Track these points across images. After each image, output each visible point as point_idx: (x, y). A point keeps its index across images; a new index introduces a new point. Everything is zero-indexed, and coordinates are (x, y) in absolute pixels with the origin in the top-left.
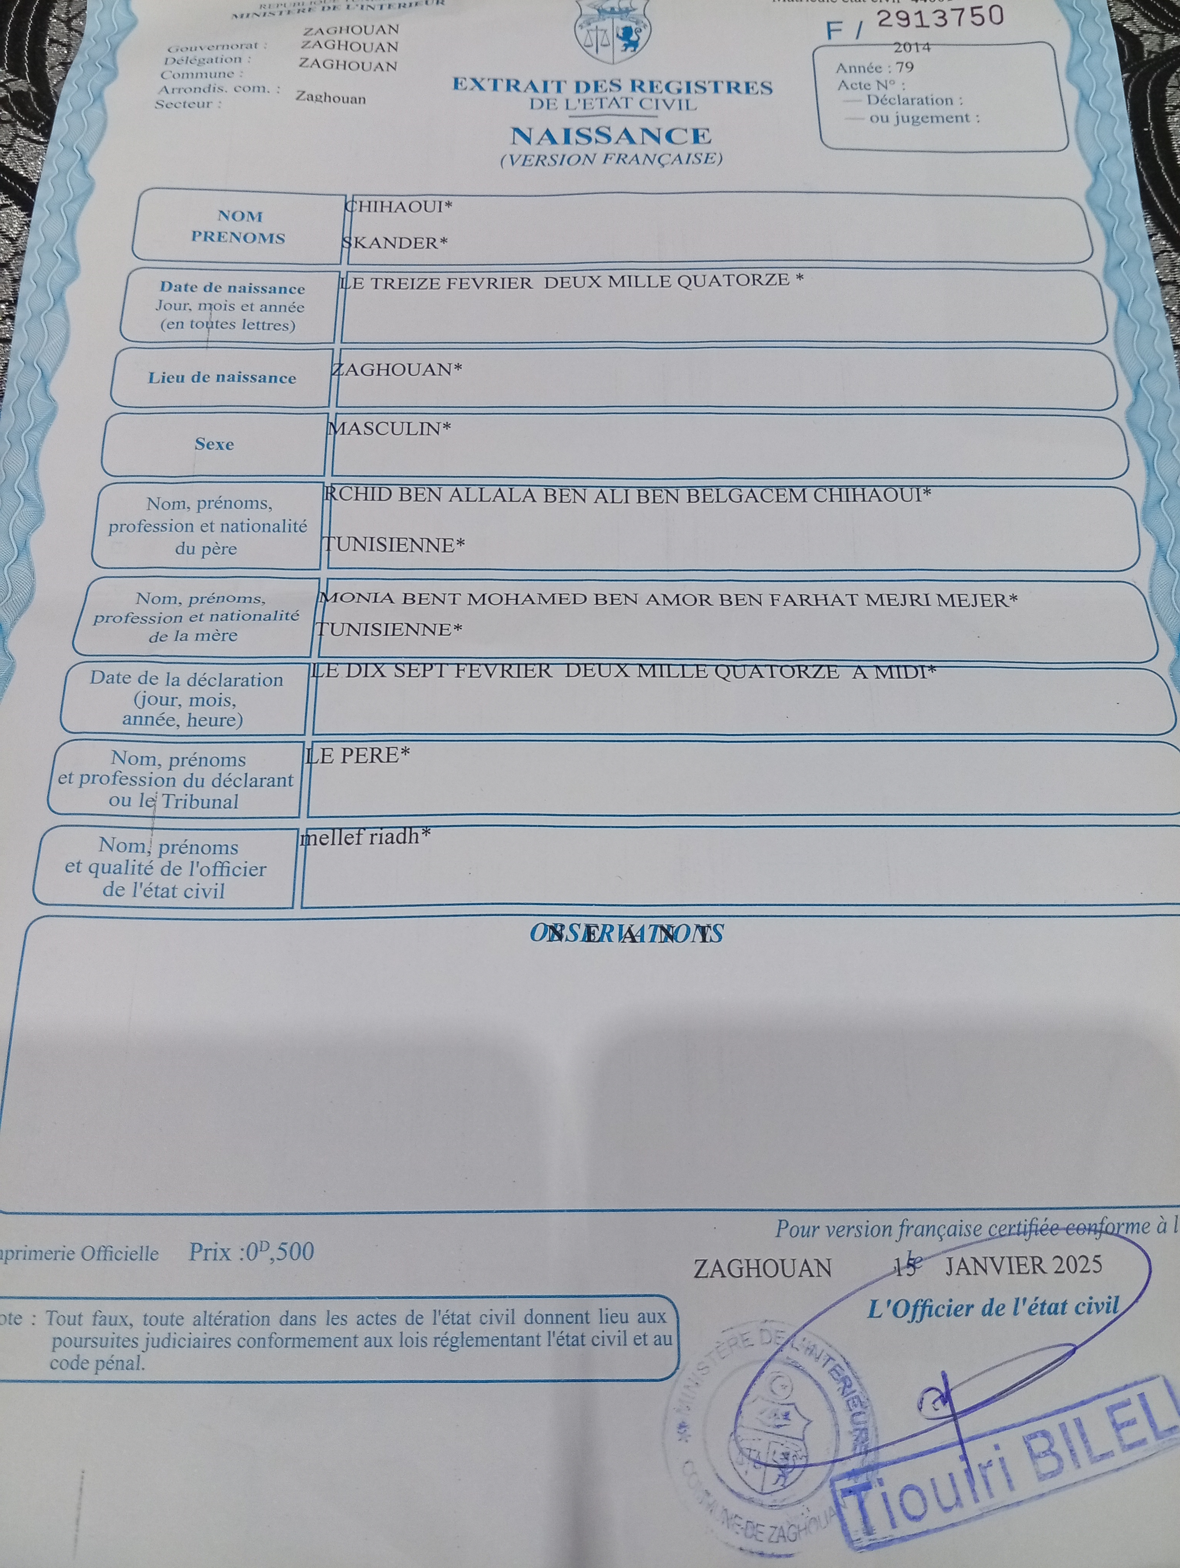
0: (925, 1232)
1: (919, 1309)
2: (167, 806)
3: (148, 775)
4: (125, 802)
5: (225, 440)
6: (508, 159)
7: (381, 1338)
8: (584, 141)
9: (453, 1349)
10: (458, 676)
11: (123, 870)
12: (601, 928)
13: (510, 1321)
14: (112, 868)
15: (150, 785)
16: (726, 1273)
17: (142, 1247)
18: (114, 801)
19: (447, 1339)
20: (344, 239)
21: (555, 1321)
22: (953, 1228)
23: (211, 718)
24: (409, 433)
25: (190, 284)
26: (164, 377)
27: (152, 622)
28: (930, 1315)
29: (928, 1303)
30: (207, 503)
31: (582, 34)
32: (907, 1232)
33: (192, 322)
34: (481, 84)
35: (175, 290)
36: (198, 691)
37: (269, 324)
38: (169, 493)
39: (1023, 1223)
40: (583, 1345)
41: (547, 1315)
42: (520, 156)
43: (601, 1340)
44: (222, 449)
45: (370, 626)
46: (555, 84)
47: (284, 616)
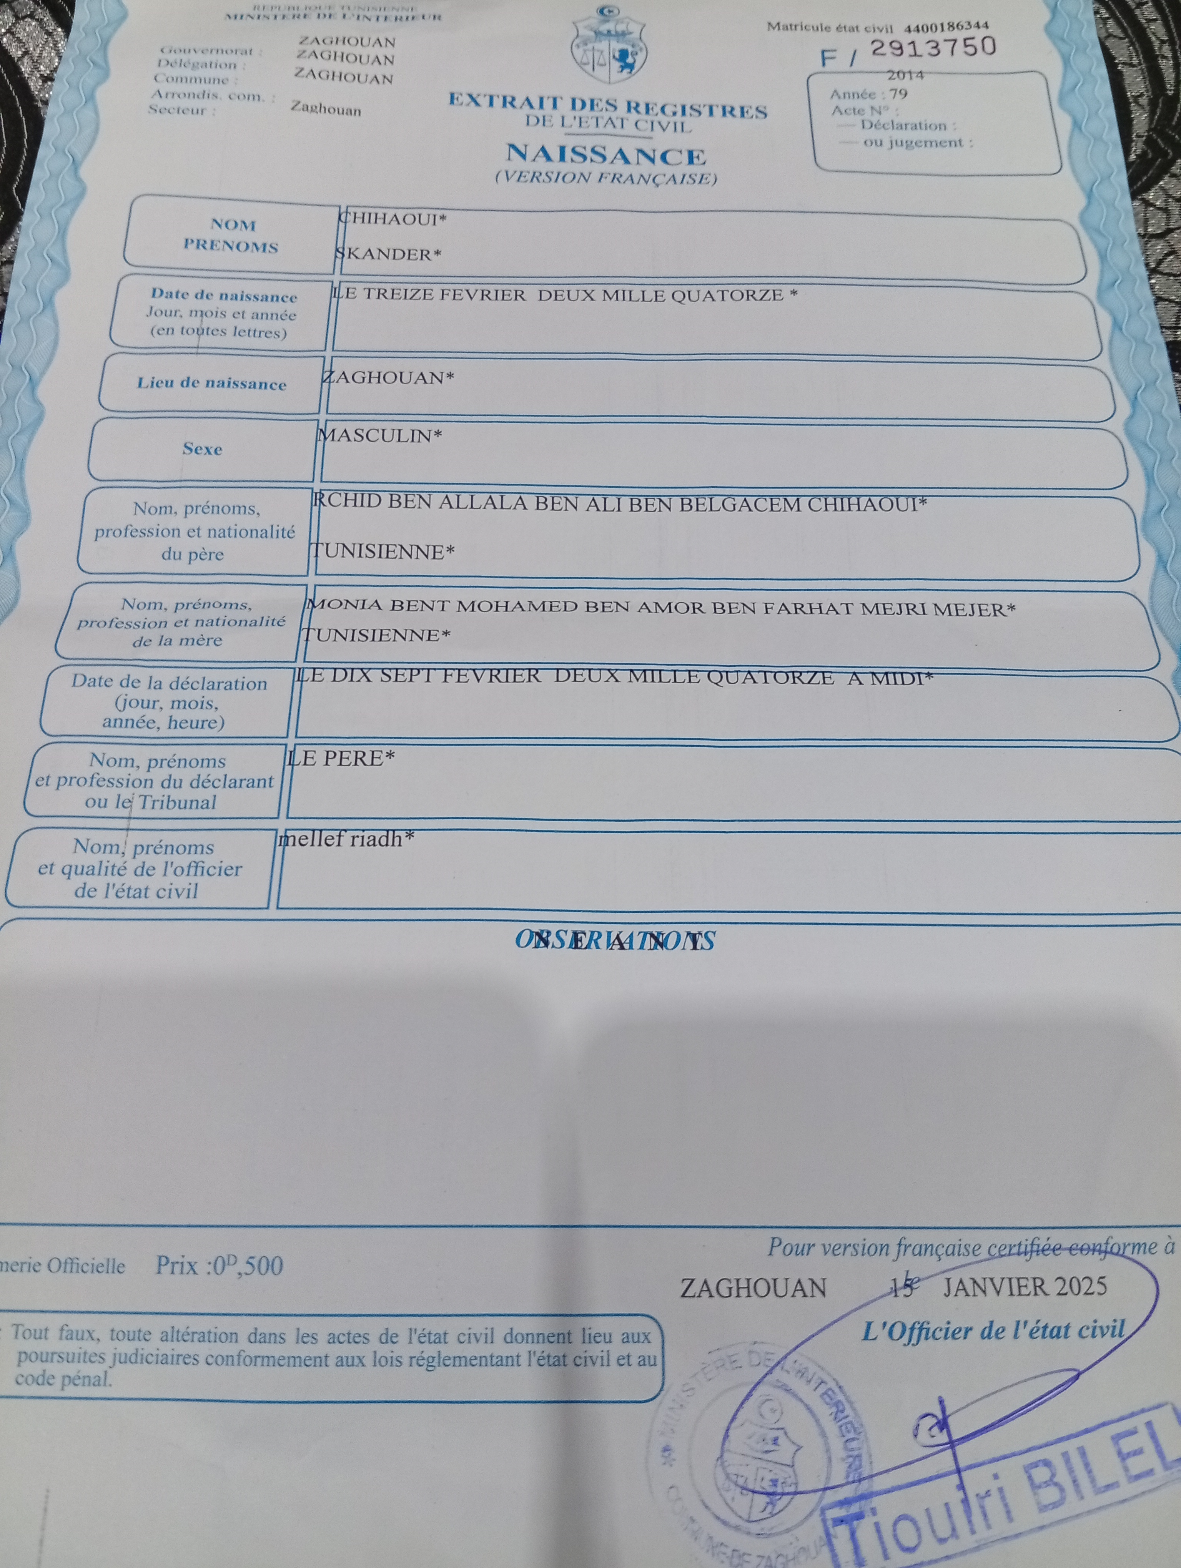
0: (923, 1252)
1: (916, 1332)
2: (144, 807)
3: (126, 777)
4: (102, 803)
5: (213, 445)
6: (503, 176)
7: (353, 1357)
8: (579, 159)
9: (430, 1368)
10: (445, 681)
11: (96, 872)
12: (588, 934)
13: (489, 1340)
14: (85, 870)
15: (127, 786)
16: (714, 1292)
17: (108, 1260)
18: (91, 803)
19: (423, 1359)
20: (337, 250)
21: (535, 1340)
22: (951, 1248)
23: (192, 721)
24: (399, 440)
25: (182, 291)
26: (153, 383)
27: (136, 627)
28: (927, 1338)
29: (925, 1326)
30: (195, 509)
31: (578, 53)
32: (905, 1251)
33: (183, 328)
34: (478, 100)
35: (166, 297)
36: (180, 695)
37: (260, 332)
38: (156, 498)
39: (1024, 1243)
40: (565, 1365)
41: (528, 1335)
42: (515, 172)
43: (583, 1360)
44: (210, 453)
45: (357, 633)
46: (551, 101)
47: (270, 623)
